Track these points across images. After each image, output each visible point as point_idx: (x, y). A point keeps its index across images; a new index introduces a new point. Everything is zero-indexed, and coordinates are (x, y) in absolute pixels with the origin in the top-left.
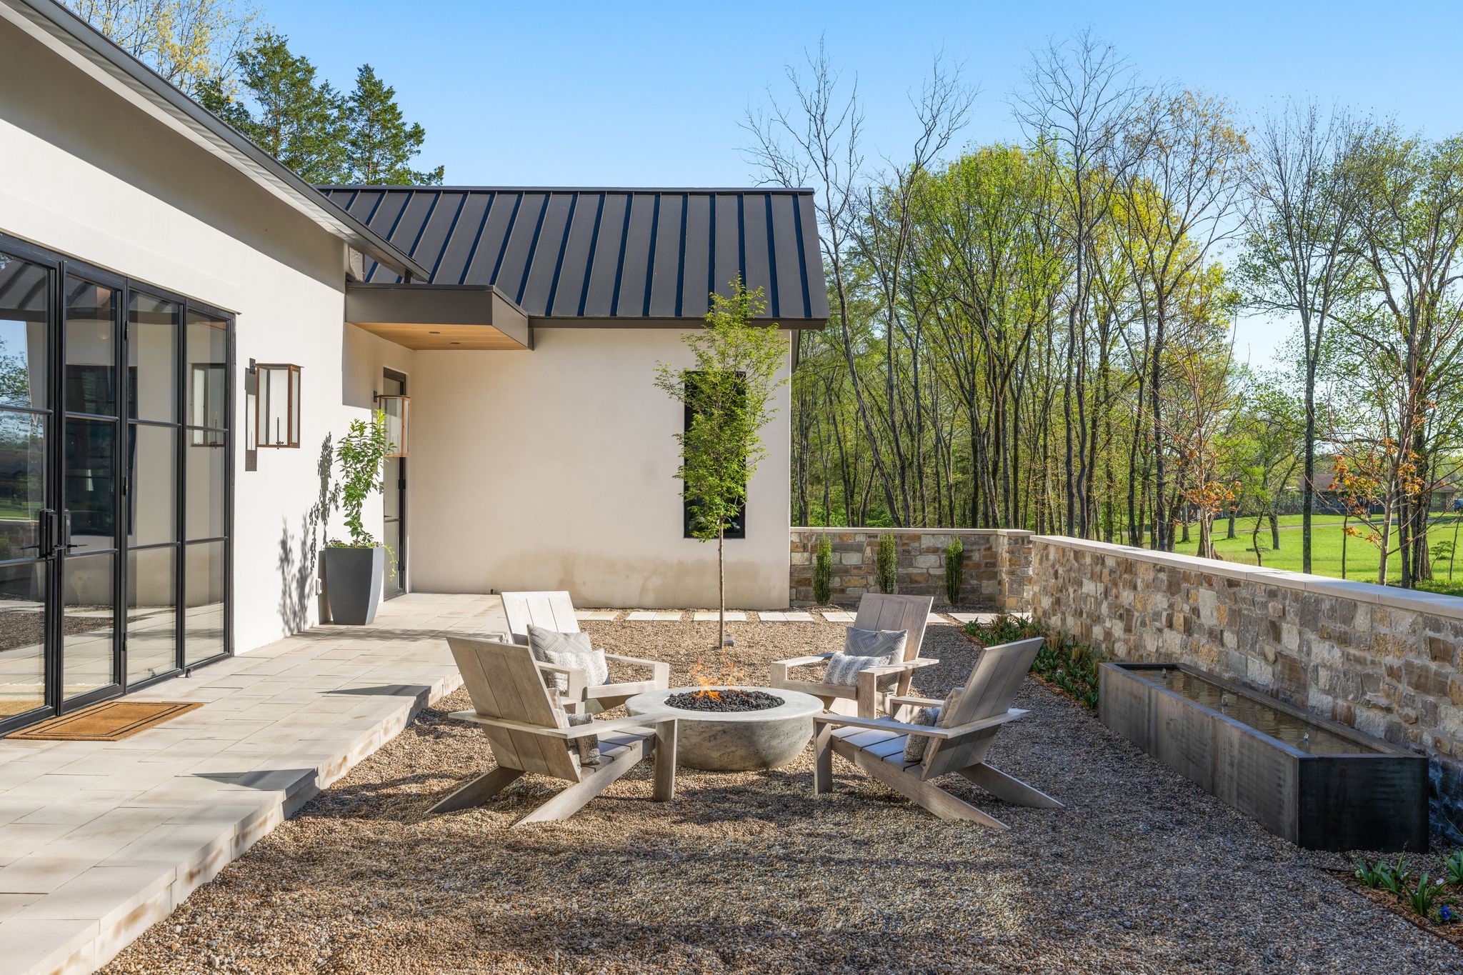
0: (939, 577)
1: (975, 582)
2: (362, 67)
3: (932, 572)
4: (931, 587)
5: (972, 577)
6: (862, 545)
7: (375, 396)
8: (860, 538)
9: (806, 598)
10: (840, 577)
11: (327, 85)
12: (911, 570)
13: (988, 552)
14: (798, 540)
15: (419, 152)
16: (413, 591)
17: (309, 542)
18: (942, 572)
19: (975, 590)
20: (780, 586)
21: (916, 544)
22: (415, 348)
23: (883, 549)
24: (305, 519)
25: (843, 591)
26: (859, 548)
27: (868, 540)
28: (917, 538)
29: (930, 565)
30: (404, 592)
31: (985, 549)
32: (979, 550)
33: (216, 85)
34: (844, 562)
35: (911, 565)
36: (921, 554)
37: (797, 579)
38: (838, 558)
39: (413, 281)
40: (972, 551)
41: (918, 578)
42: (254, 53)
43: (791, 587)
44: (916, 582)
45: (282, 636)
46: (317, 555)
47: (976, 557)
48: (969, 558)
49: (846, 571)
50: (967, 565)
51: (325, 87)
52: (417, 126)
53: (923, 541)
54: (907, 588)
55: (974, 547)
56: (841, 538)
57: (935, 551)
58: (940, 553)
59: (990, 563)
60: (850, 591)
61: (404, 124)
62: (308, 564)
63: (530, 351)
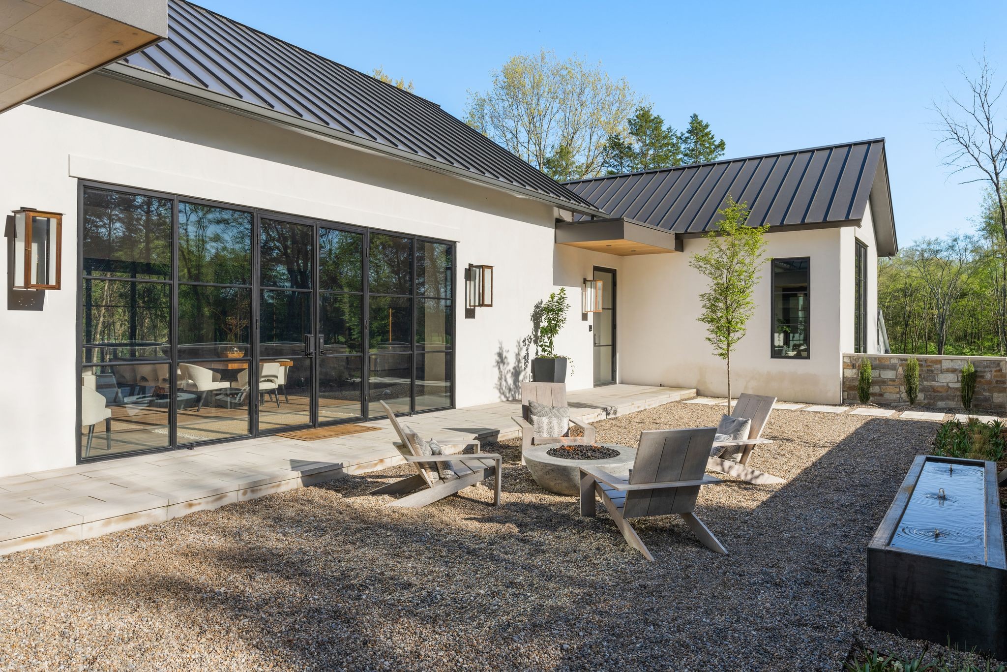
0: (956, 389)
1: (987, 394)
2: (692, 115)
3: (951, 385)
4: (949, 395)
5: (984, 390)
6: (896, 366)
7: (585, 281)
8: (893, 361)
9: (854, 398)
10: (880, 386)
11: (670, 128)
12: (934, 384)
13: (999, 373)
14: (849, 361)
15: (724, 154)
16: (622, 383)
17: (523, 353)
18: (959, 385)
19: (986, 400)
20: (835, 390)
21: (939, 366)
22: (623, 255)
23: (910, 369)
24: (519, 343)
25: (881, 395)
26: (893, 368)
27: (900, 362)
28: (939, 362)
29: (950, 380)
30: (615, 383)
31: (996, 371)
32: (991, 371)
33: (617, 137)
34: (882, 376)
35: (934, 380)
36: (942, 373)
37: (847, 385)
38: (878, 373)
39: (595, 219)
40: (984, 372)
41: (939, 389)
42: (635, 118)
43: (843, 391)
44: (938, 392)
45: (499, 400)
46: (530, 361)
47: (988, 376)
48: (983, 377)
49: (883, 382)
50: (980, 382)
51: (669, 130)
52: (722, 140)
53: (943, 364)
54: (930, 395)
55: (987, 369)
56: (880, 361)
57: (954, 371)
58: (957, 372)
59: (1000, 381)
60: (886, 395)
61: (715, 141)
62: (522, 365)
63: (680, 253)
